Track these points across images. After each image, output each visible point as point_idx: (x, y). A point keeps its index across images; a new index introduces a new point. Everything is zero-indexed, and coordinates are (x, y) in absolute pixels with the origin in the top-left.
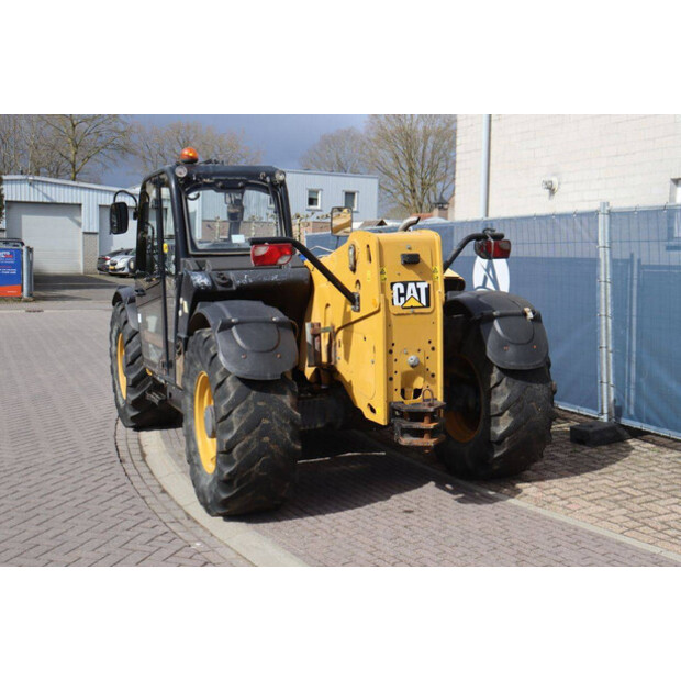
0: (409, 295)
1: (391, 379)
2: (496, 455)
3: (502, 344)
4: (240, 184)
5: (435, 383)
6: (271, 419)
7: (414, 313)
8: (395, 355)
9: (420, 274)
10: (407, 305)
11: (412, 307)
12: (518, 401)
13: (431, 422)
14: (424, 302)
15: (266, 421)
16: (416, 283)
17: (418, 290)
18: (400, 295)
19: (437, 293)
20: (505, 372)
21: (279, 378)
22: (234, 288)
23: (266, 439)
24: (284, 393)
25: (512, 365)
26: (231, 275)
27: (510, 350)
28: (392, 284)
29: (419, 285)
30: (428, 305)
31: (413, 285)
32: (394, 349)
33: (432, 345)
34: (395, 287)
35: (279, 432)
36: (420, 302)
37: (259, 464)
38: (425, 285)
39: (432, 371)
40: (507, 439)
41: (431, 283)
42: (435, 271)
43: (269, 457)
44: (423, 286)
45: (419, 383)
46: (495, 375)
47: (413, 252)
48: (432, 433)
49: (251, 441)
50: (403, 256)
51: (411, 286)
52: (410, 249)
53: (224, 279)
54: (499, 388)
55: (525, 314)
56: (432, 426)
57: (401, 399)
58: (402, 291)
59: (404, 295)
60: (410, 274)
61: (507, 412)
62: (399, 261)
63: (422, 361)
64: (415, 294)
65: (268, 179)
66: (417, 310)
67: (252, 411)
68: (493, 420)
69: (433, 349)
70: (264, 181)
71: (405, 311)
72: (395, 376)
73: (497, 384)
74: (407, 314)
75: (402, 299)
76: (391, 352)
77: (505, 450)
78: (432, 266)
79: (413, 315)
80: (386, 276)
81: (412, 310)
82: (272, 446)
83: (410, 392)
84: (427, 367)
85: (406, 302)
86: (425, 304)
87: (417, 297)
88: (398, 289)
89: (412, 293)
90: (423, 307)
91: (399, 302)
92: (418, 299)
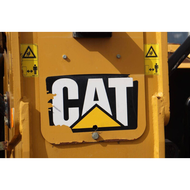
0: (89, 103)
7: (101, 142)
9: (116, 60)
10: (85, 124)
11: (95, 128)
14: (123, 117)
16: (105, 78)
17: (111, 93)
18: (68, 104)
19: (153, 99)
28: (50, 81)
29: (112, 83)
30: (133, 123)
31: (101, 81)
34: (58, 86)
36: (114, 117)
38: (129, 82)
41: (140, 78)
42: (152, 53)
44: (121, 85)
51: (95, 85)
59: (79, 103)
64: (104, 102)
66: (106, 136)
71: (79, 137)
74: (84, 143)
75: (74, 112)
78: (145, 42)
79: (99, 145)
80: (36, 62)
81: (95, 133)
85: (81, 118)
86: (125, 123)
87: (107, 107)
88: (65, 90)
89: (96, 98)
90: (122, 127)
91: (66, 117)
92: (109, 111)
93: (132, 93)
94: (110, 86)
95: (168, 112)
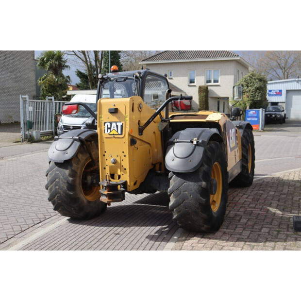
0: (112, 128)
3: (172, 157)
4: (123, 80)
5: (126, 173)
6: (59, 179)
8: (106, 157)
9: (119, 118)
12: (178, 189)
14: (119, 132)
15: (57, 180)
16: (116, 122)
18: (108, 128)
19: (127, 128)
20: (174, 173)
21: (63, 162)
23: (57, 187)
28: (105, 123)
29: (118, 124)
32: (106, 154)
33: (124, 154)
34: (106, 124)
35: (62, 185)
36: (117, 132)
37: (56, 197)
38: (121, 124)
42: (127, 117)
43: (59, 195)
44: (119, 124)
45: (119, 172)
46: (170, 174)
47: (116, 107)
49: (52, 187)
50: (109, 109)
51: (114, 124)
52: (114, 106)
55: (192, 142)
58: (109, 127)
59: (110, 128)
60: (113, 118)
61: (172, 194)
62: (108, 111)
63: (119, 161)
64: (116, 128)
65: (135, 76)
66: (116, 136)
67: (53, 175)
69: (125, 156)
71: (110, 136)
72: (106, 167)
74: (111, 138)
75: (109, 130)
76: (104, 155)
78: (125, 114)
79: (114, 139)
80: (102, 119)
81: (113, 136)
82: (60, 191)
83: (116, 176)
84: (122, 165)
88: (108, 125)
89: (114, 127)
90: (119, 134)
91: (108, 132)
92: (117, 130)
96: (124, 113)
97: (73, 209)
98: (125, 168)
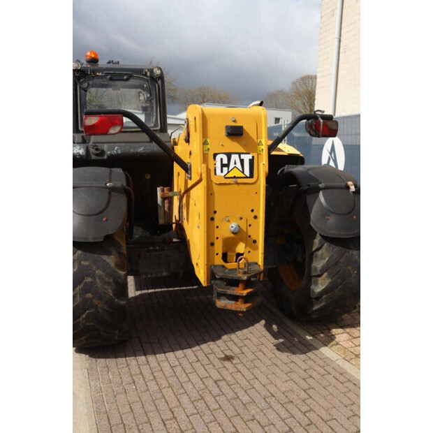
0: (232, 165)
1: (212, 244)
2: (314, 309)
3: (325, 213)
4: (125, 77)
5: (256, 249)
6: (94, 277)
7: (237, 183)
8: (217, 222)
9: (244, 146)
10: (230, 175)
11: (235, 177)
12: (336, 264)
13: (245, 289)
14: (247, 172)
15: (89, 280)
16: (240, 154)
17: (242, 161)
18: (223, 166)
19: (261, 165)
20: (326, 239)
21: (102, 240)
22: (105, 157)
23: (89, 295)
24: (109, 254)
25: (332, 233)
26: (105, 147)
27: (332, 220)
28: (215, 155)
29: (242, 156)
30: (252, 175)
31: (237, 155)
32: (216, 216)
33: (254, 214)
34: (218, 157)
35: (101, 290)
36: (243, 172)
37: (84, 316)
38: (250, 156)
39: (254, 238)
40: (324, 296)
41: (255, 155)
42: (260, 144)
43: (93, 310)
44: (247, 158)
45: (241, 248)
46: (317, 241)
47: (238, 124)
48: (246, 299)
50: (227, 127)
51: (235, 157)
52: (235, 121)
53: (97, 149)
54: (320, 253)
55: (348, 188)
56: (245, 292)
57: (222, 262)
58: (225, 162)
59: (227, 165)
60: (234, 146)
61: (326, 274)
62: (224, 133)
63: (244, 228)
64: (239, 165)
65: (148, 74)
66: (239, 181)
68: (313, 279)
69: (256, 217)
70: (146, 75)
71: (228, 181)
72: (216, 242)
73: (318, 249)
74: (230, 184)
75: (225, 169)
76: (212, 219)
77: (323, 304)
78: (257, 138)
79: (236, 185)
80: (209, 146)
81: (234, 180)
82: (96, 302)
83: (232, 256)
84: (249, 234)
85: (228, 172)
86: (248, 175)
87: (240, 168)
88: (222, 159)
89: (235, 164)
90: (247, 177)
91: (222, 172)
92: (241, 170)
93: (251, 162)
94: (242, 158)
95: (267, 170)
96: (254, 136)
97: (117, 332)
98: (254, 239)
